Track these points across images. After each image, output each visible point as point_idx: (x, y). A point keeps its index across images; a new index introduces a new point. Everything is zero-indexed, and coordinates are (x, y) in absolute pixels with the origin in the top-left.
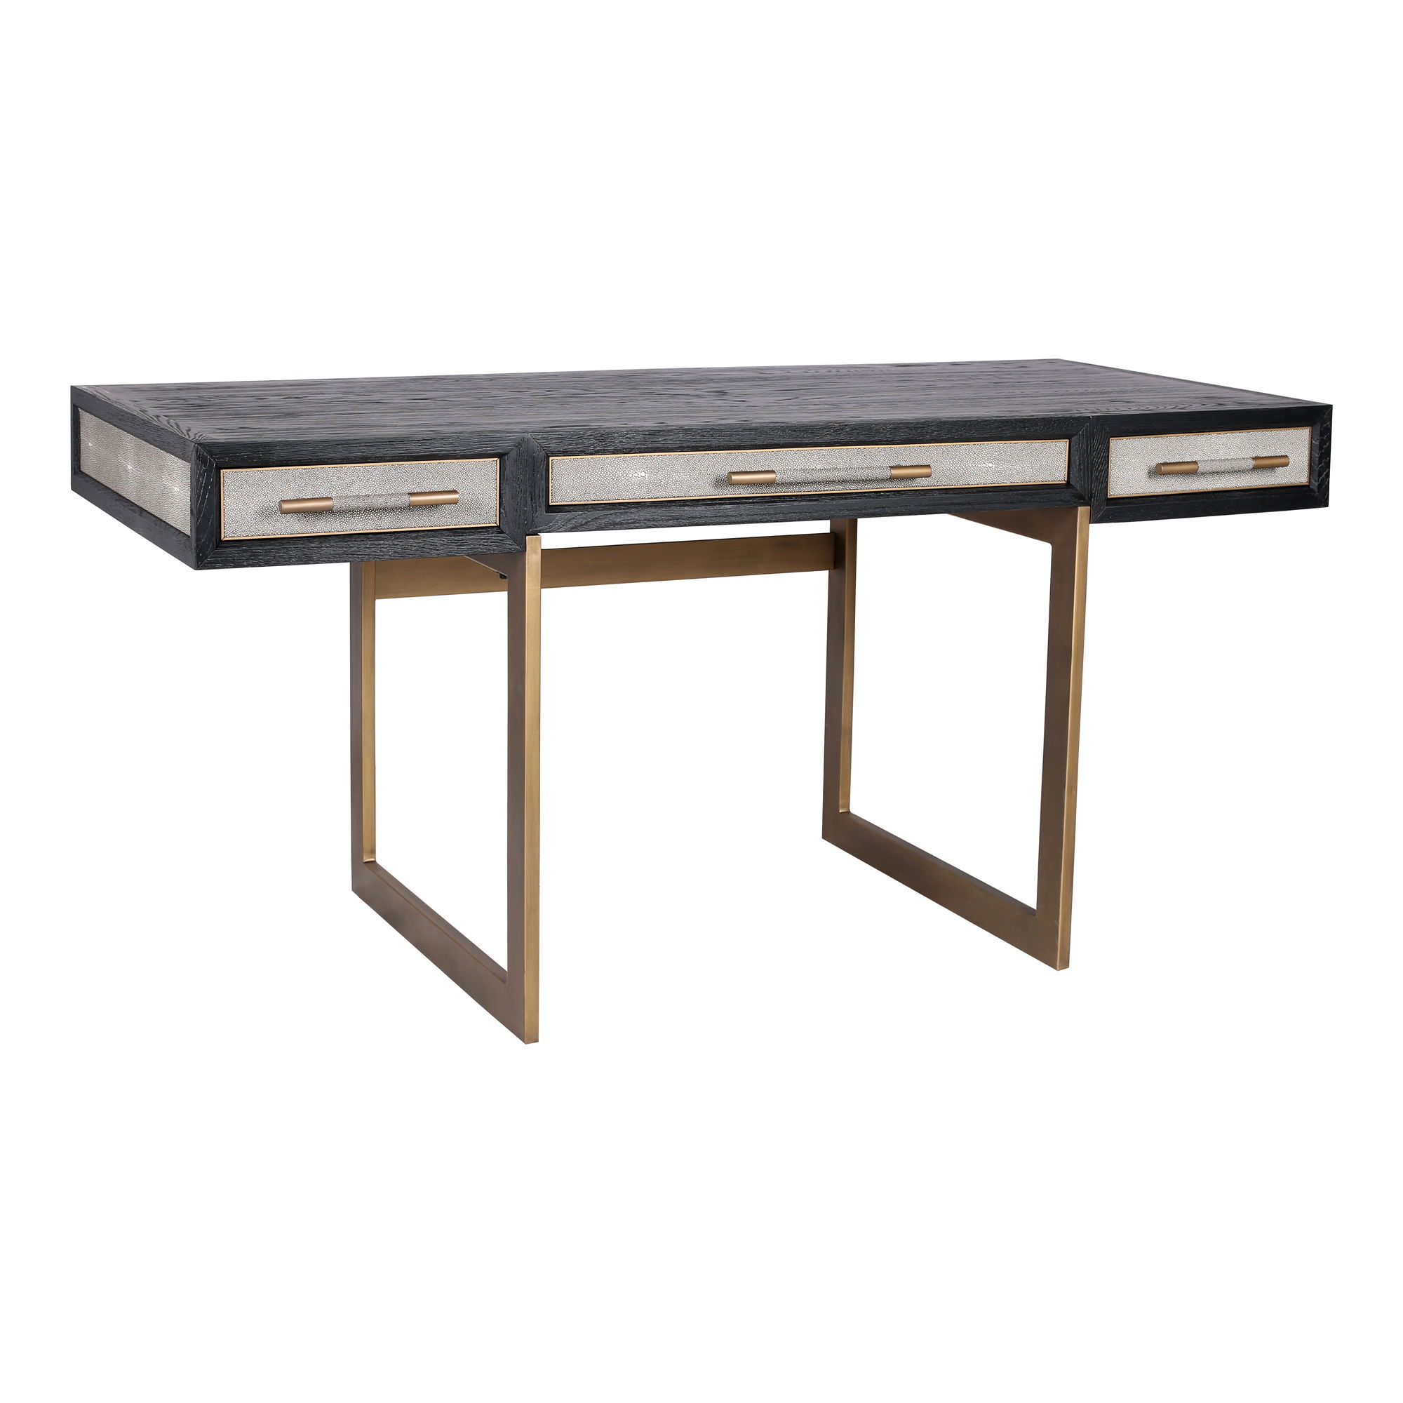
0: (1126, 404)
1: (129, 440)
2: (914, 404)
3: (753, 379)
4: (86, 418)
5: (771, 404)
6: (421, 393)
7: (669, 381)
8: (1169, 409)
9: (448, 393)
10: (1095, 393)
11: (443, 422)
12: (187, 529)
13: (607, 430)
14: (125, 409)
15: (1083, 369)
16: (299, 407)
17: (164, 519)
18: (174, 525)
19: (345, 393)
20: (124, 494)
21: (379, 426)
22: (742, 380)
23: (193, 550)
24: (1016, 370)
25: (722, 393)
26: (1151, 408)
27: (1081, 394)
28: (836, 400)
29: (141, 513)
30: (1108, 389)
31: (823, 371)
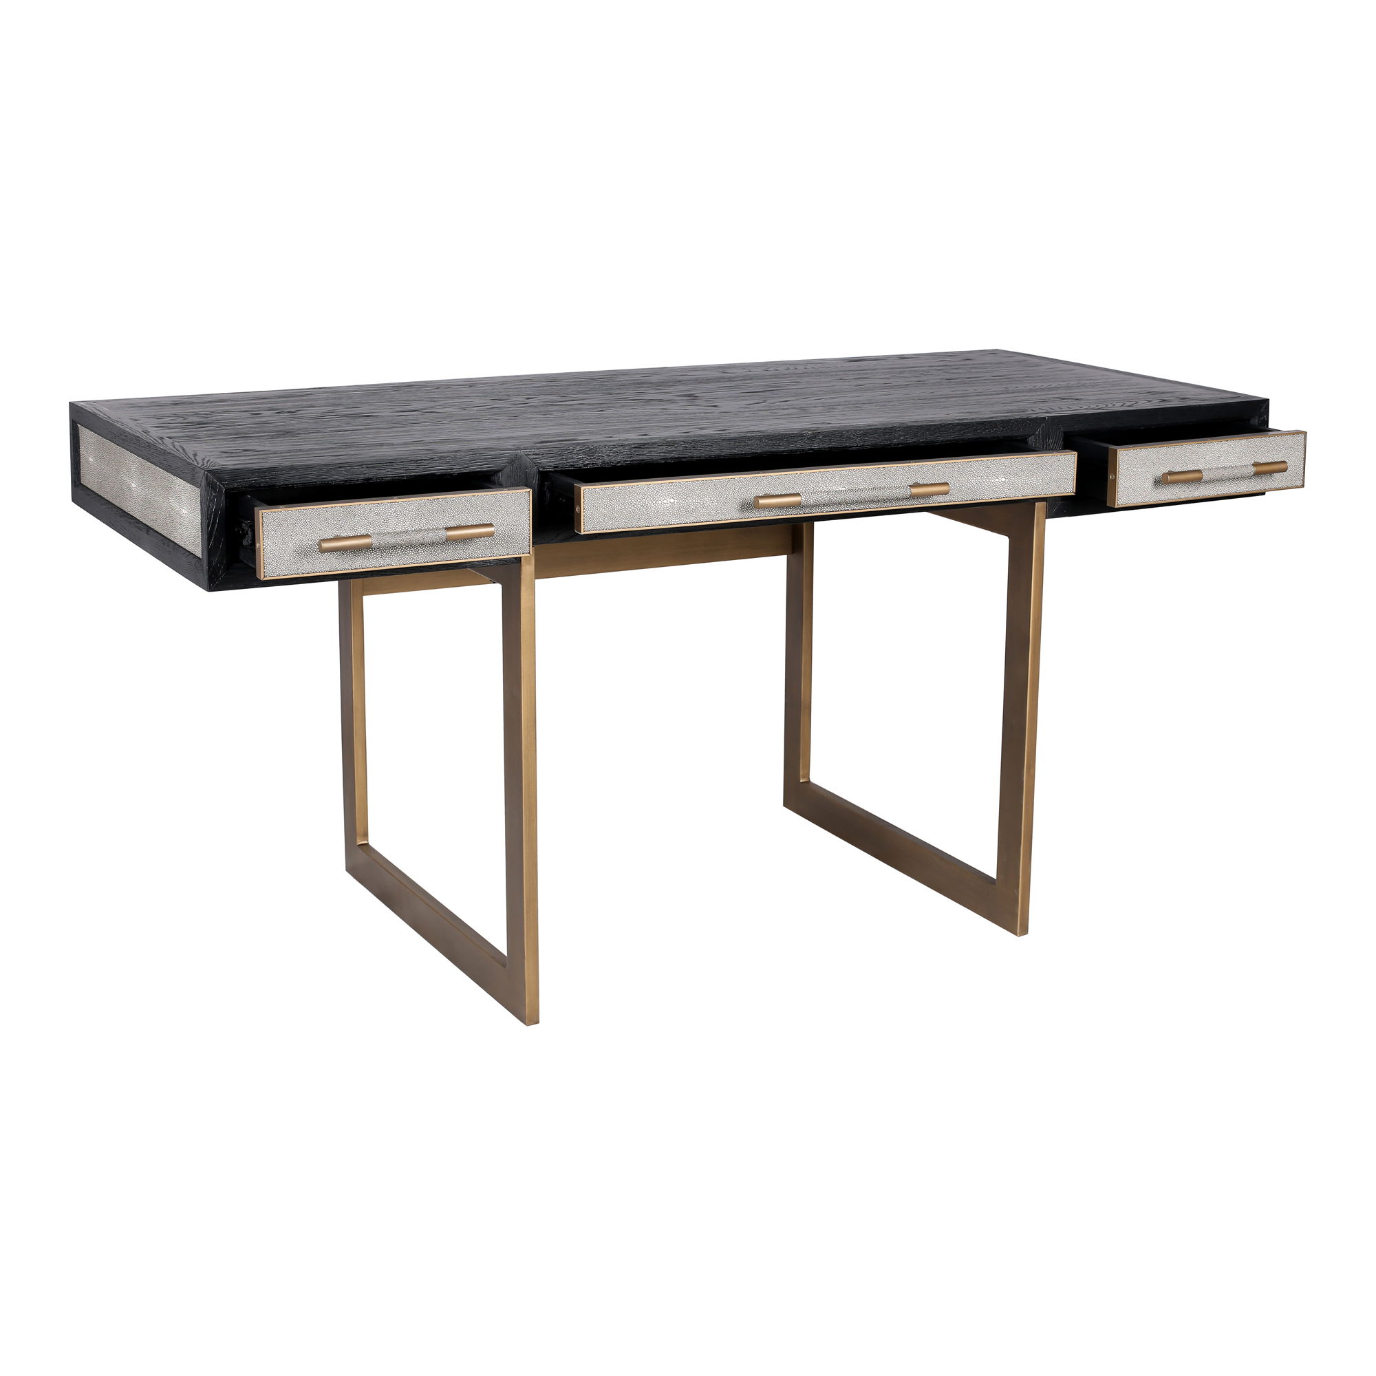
0: (1076, 402)
1: (132, 460)
2: (876, 406)
3: (718, 380)
4: (85, 434)
5: (742, 410)
6: (407, 403)
7: (640, 384)
8: (1118, 407)
9: (433, 403)
10: (1043, 390)
11: (437, 439)
12: (198, 552)
13: (595, 445)
14: (128, 430)
15: (1025, 361)
16: (294, 424)
17: (172, 539)
18: (183, 546)
19: (333, 405)
20: (128, 510)
21: (376, 445)
22: (708, 381)
23: (206, 572)
24: (962, 363)
25: (692, 397)
26: (1101, 406)
27: (1031, 391)
28: (801, 403)
29: (148, 531)
30: (1054, 385)
31: (782, 369)
